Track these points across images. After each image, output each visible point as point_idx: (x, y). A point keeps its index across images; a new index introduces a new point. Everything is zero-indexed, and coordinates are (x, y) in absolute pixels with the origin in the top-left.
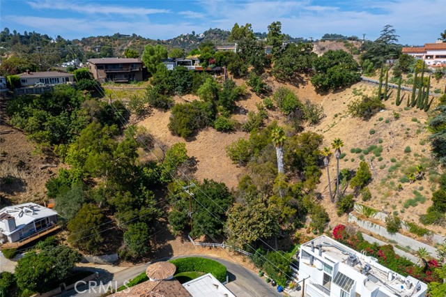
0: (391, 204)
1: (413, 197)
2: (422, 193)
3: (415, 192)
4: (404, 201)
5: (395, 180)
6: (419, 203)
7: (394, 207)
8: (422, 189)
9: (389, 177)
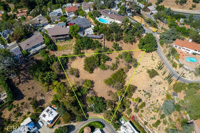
0: (148, 116)
1: (153, 117)
2: (156, 117)
3: (154, 116)
4: (151, 117)
5: (151, 109)
6: (154, 119)
7: (148, 118)
8: (156, 115)
9: (150, 107)
